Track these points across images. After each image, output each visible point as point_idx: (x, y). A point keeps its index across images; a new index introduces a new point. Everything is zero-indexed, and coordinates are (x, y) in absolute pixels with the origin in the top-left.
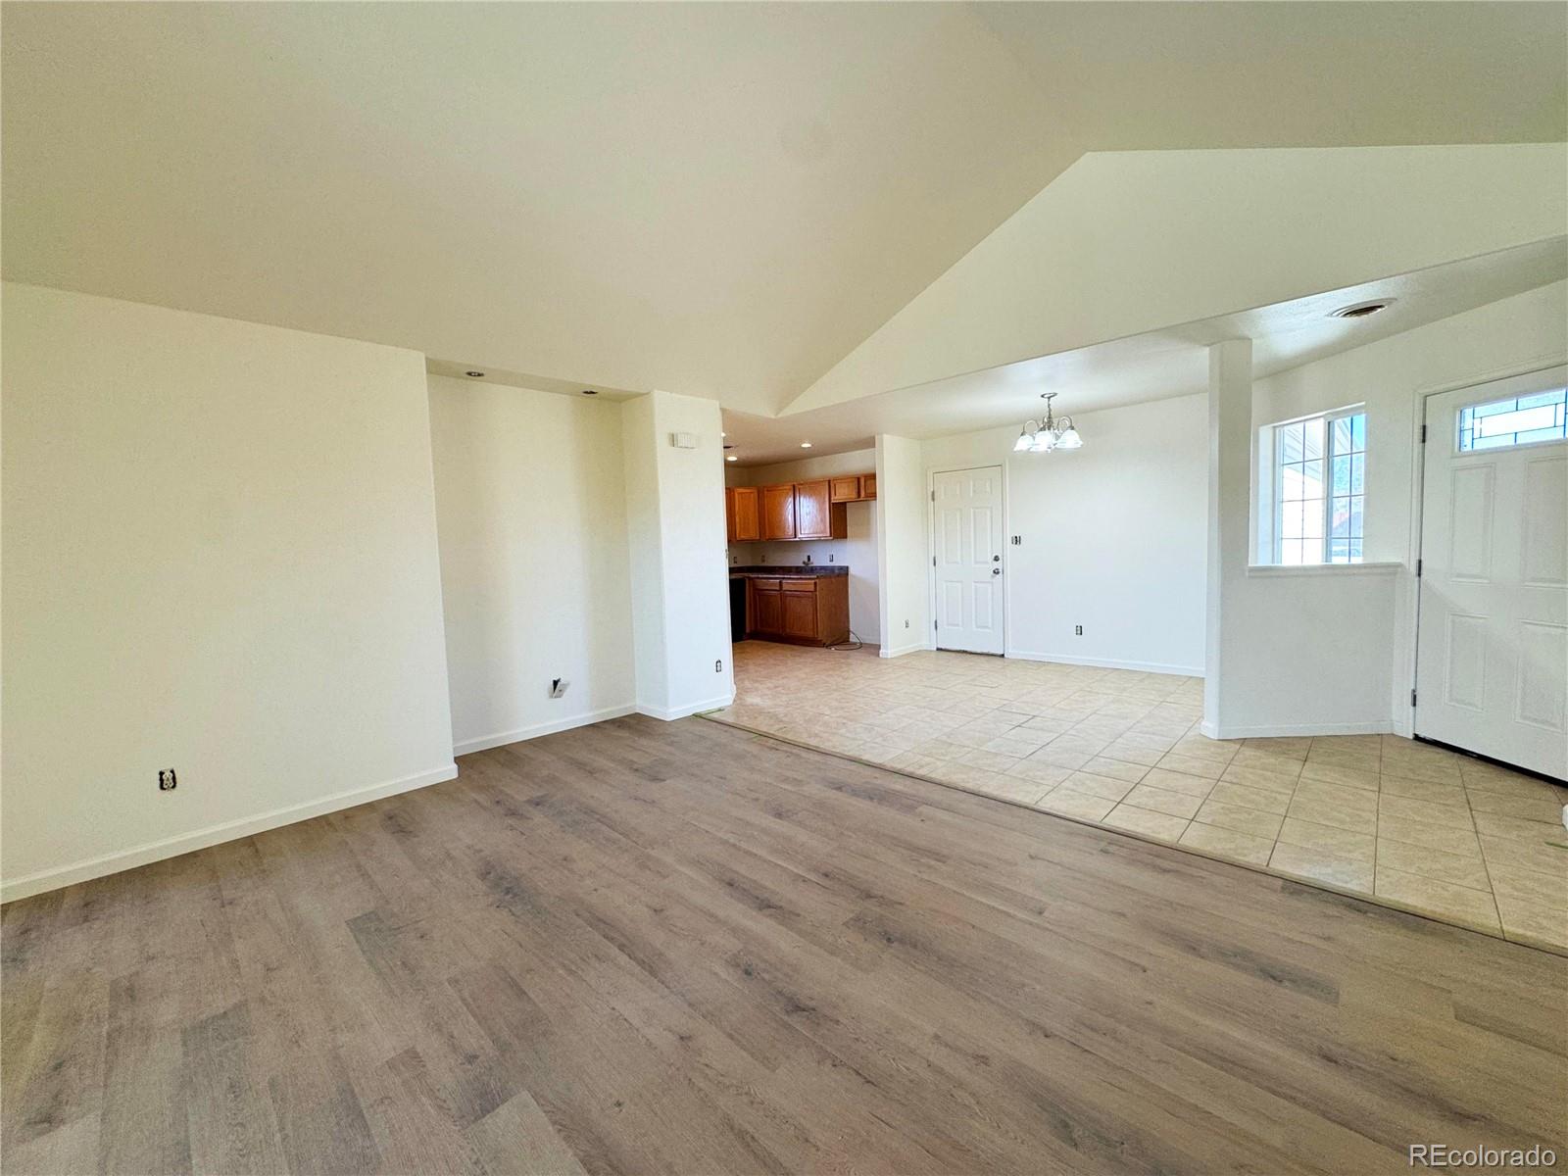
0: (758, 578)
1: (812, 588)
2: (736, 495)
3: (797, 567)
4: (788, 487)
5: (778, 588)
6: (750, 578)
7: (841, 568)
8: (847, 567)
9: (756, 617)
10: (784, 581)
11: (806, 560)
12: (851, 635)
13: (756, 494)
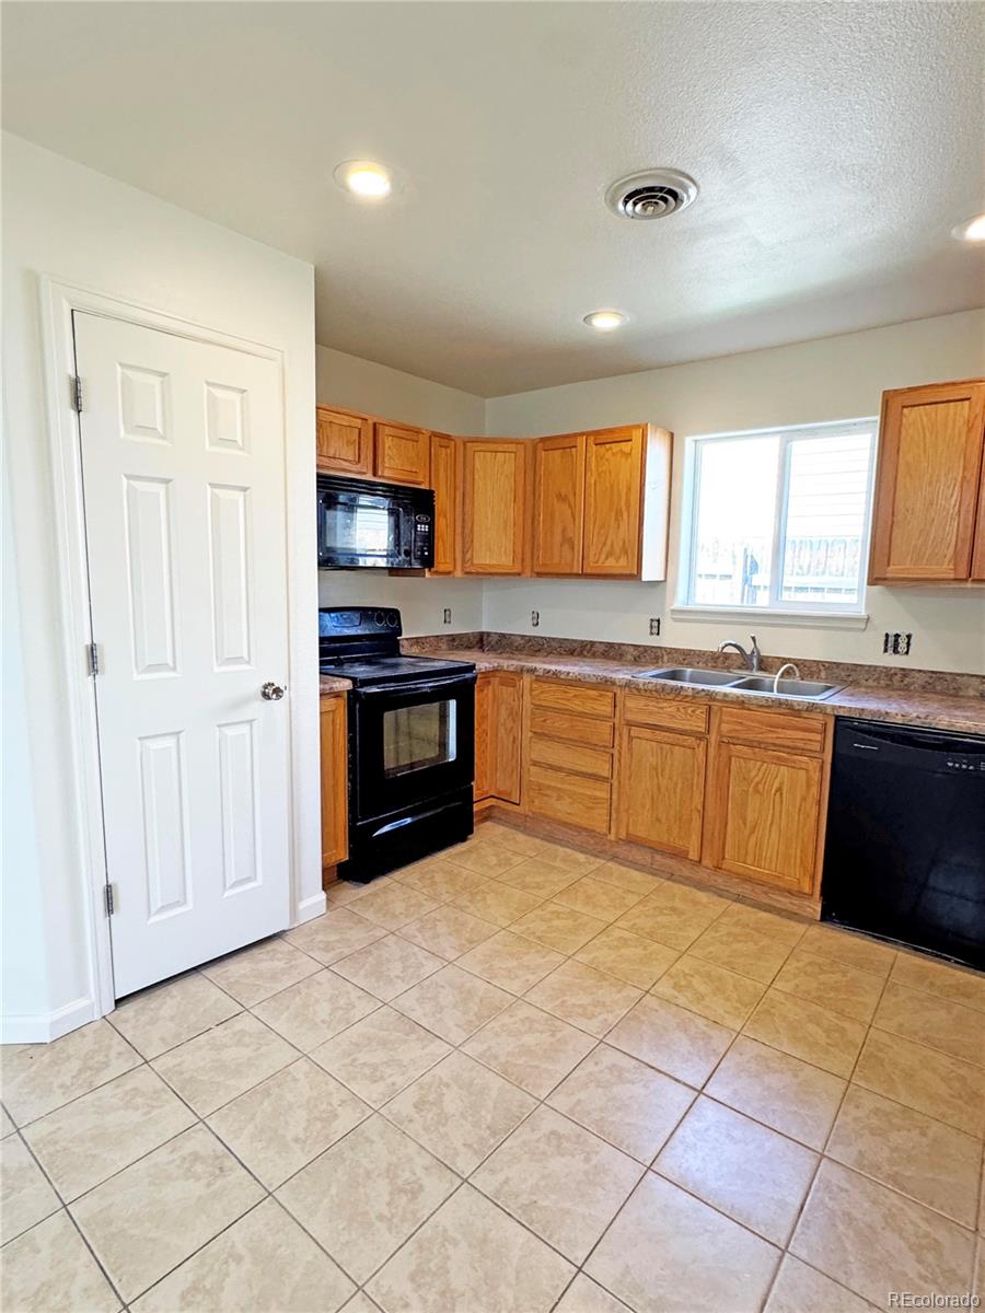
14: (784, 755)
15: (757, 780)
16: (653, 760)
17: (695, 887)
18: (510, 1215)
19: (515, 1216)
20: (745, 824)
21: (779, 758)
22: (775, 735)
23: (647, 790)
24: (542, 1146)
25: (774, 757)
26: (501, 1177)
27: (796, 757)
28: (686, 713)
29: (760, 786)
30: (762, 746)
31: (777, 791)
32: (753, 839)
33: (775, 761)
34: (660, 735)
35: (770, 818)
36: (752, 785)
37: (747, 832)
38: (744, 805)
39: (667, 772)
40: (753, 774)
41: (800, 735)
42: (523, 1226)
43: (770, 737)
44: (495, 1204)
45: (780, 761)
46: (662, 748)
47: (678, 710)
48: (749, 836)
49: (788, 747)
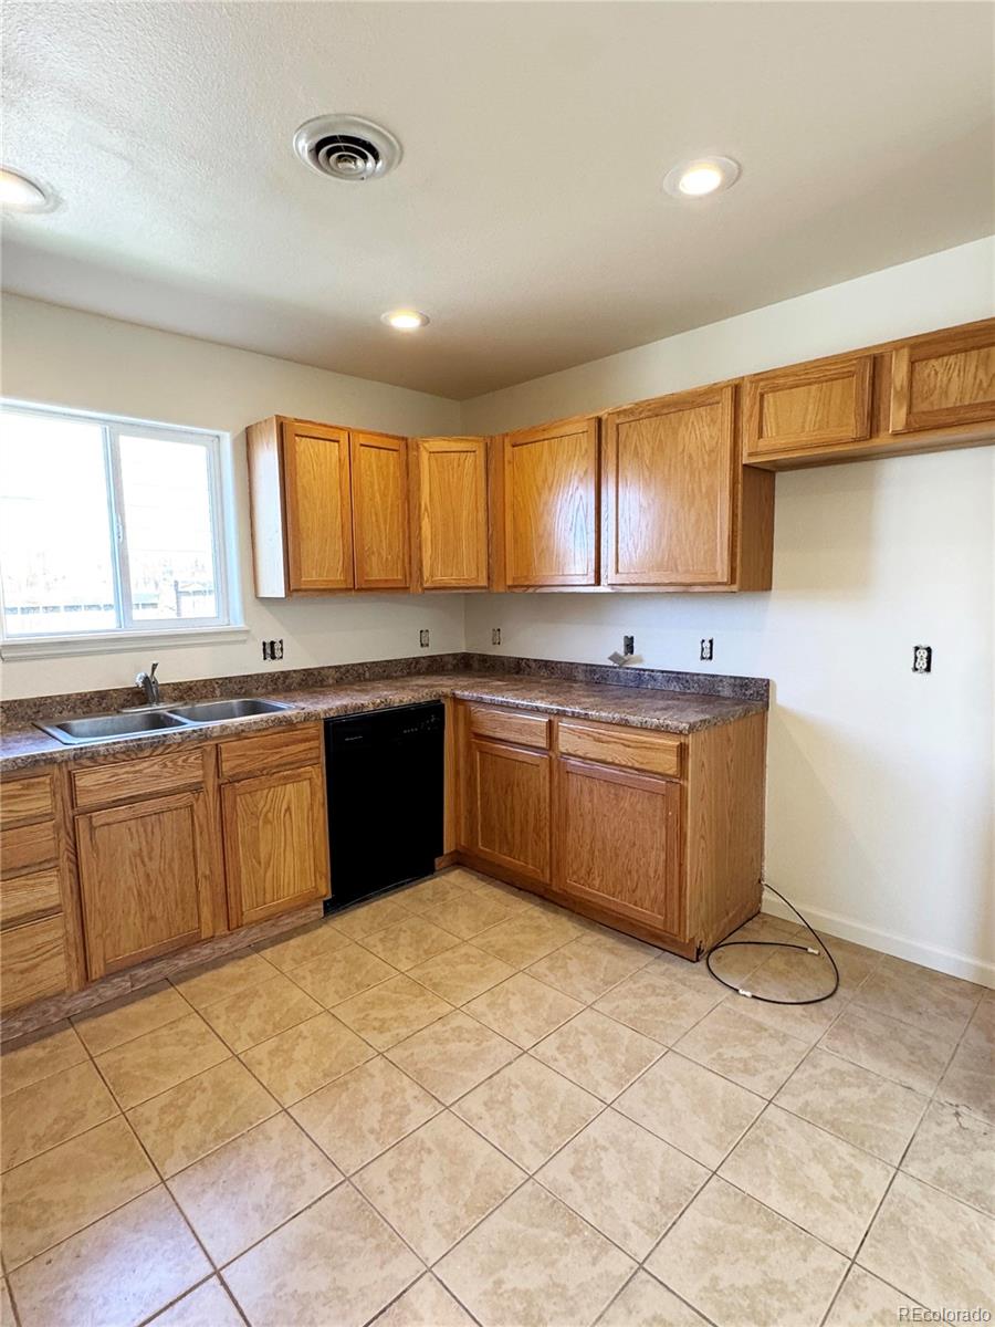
0: (480, 702)
1: (669, 763)
2: (425, 456)
3: (591, 669)
4: (580, 427)
5: (543, 743)
6: (457, 701)
7: (742, 684)
8: (766, 683)
9: (471, 812)
10: (564, 724)
11: (621, 650)
12: (767, 895)
13: (481, 453)
14: (288, 772)
15: (265, 810)
16: (134, 846)
17: (214, 968)
18: (674, 1224)
19: (675, 1217)
20: (259, 863)
21: (285, 777)
22: (278, 756)
23: (129, 889)
24: (590, 1184)
25: (280, 778)
26: (633, 1229)
27: (299, 771)
28: (175, 764)
29: (270, 815)
30: (265, 772)
31: (286, 811)
32: (269, 874)
33: (282, 782)
34: (141, 808)
35: (283, 844)
36: (262, 818)
37: (262, 872)
38: (256, 841)
39: (157, 851)
40: (260, 806)
41: (303, 746)
42: (683, 1212)
43: (274, 759)
44: (664, 1237)
45: (286, 780)
46: (144, 825)
47: (165, 766)
48: (266, 872)
49: (292, 763)
